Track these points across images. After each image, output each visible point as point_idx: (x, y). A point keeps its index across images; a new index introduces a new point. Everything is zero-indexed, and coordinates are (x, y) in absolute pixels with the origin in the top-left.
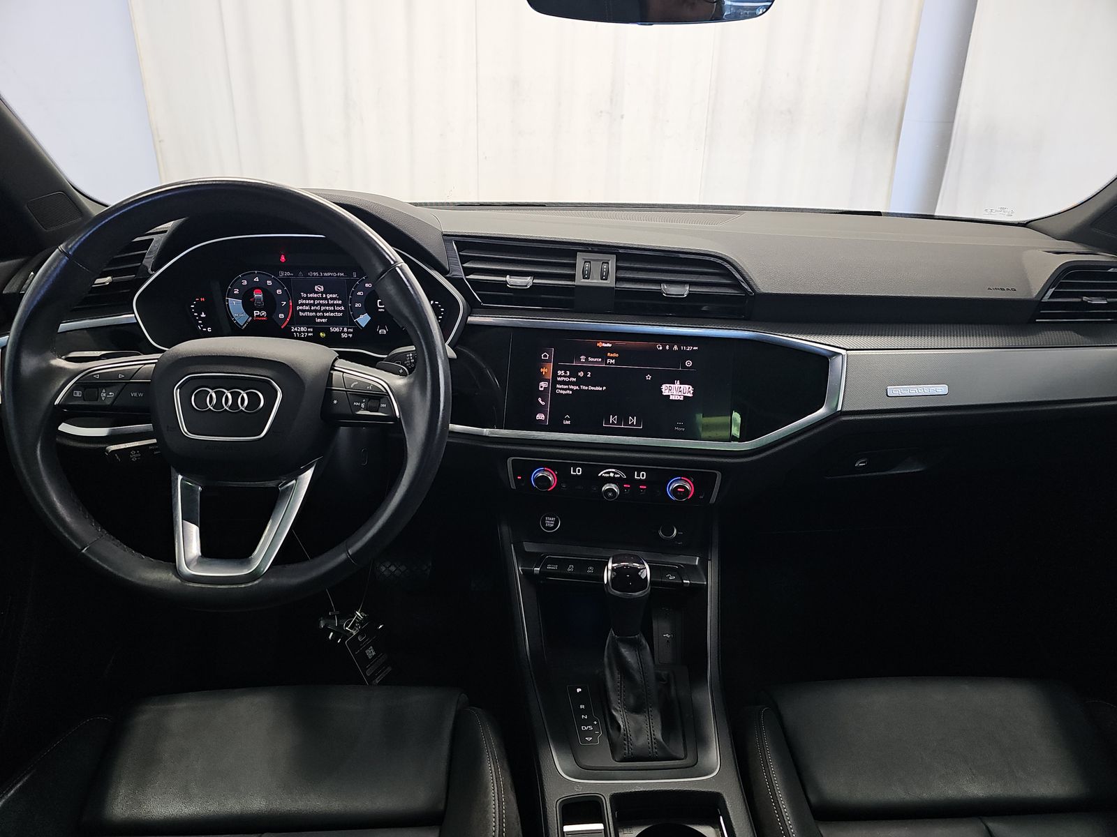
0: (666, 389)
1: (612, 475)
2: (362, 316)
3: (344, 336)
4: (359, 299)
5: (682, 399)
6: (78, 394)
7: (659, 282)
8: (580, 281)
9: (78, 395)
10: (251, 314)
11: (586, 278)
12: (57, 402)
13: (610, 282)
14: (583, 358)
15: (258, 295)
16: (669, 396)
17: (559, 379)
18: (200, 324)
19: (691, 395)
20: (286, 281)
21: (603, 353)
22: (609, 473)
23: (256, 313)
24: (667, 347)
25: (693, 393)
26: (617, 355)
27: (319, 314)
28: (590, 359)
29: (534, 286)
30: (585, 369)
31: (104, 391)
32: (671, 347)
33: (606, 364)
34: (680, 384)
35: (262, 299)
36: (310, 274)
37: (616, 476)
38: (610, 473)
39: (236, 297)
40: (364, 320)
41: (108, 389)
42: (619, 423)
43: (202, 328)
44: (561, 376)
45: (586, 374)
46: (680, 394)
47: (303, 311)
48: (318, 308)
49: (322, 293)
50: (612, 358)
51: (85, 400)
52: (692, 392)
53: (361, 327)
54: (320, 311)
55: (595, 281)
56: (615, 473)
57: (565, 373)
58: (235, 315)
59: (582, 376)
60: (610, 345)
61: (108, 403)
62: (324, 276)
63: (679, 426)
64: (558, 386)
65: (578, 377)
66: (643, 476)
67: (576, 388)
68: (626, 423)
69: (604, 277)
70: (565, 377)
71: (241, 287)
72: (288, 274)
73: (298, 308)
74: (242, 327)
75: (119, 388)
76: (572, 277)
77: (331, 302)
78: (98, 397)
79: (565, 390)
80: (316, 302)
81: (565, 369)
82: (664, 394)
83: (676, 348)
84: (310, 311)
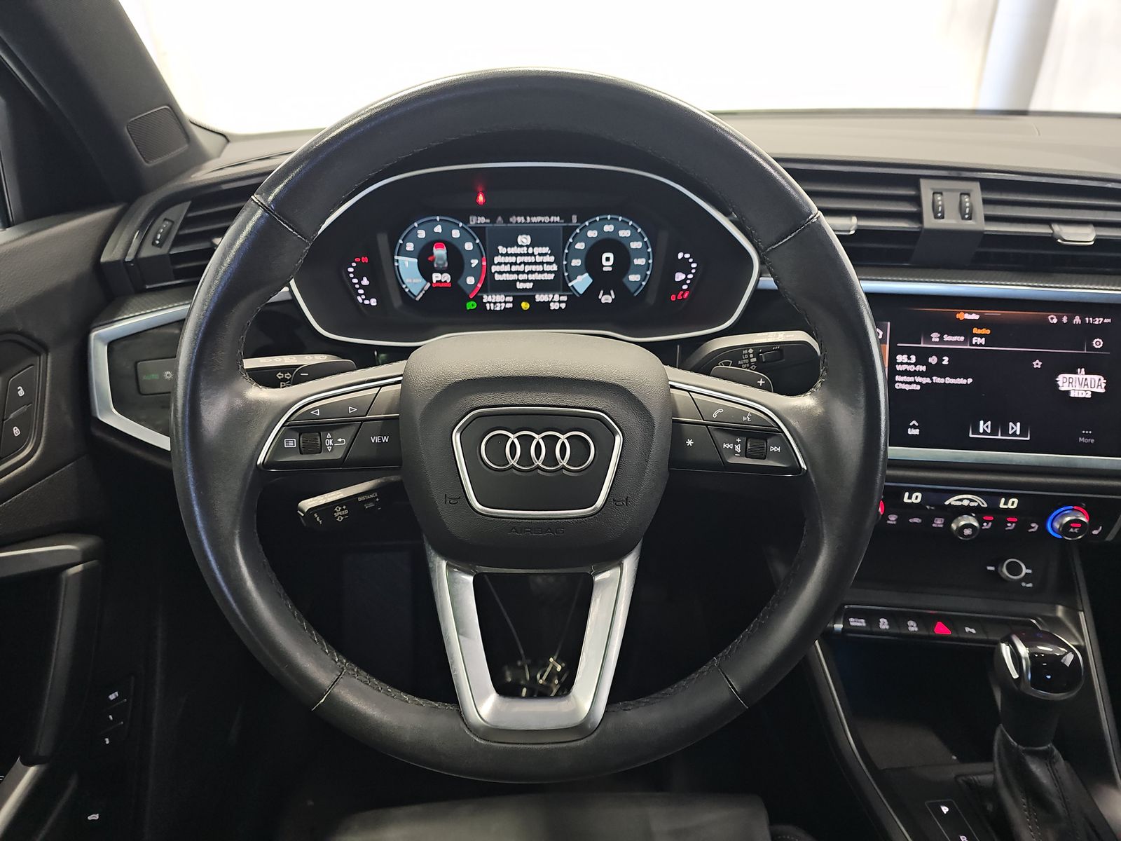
0: (1066, 382)
1: (966, 503)
2: (580, 278)
3: (554, 306)
4: (577, 254)
5: (1089, 396)
6: (291, 443)
7: (1048, 222)
8: (930, 222)
9: (291, 446)
10: (429, 279)
11: (940, 218)
12: (260, 461)
13: (977, 224)
14: (935, 337)
15: (440, 253)
16: (1068, 392)
17: (899, 368)
18: (360, 295)
19: (1103, 391)
20: (479, 231)
21: (966, 329)
22: (961, 500)
23: (436, 277)
24: (1065, 320)
25: (1105, 387)
26: (988, 332)
27: (522, 277)
28: (946, 338)
29: (859, 231)
30: (940, 353)
31: (329, 436)
32: (1071, 319)
33: (971, 345)
34: (1086, 374)
35: (445, 257)
36: (513, 219)
37: (972, 504)
38: (965, 500)
39: (409, 254)
40: (582, 283)
41: (334, 432)
42: (994, 432)
43: (363, 300)
44: (902, 363)
45: (940, 360)
46: (1086, 388)
47: (501, 273)
48: (521, 268)
49: (528, 246)
50: (981, 336)
51: (301, 453)
52: (1104, 385)
53: (579, 293)
54: (523, 272)
55: (952, 222)
56: (971, 500)
57: (909, 358)
58: (406, 280)
59: (934, 363)
60: (977, 317)
61: (338, 455)
62: (531, 222)
63: (1087, 436)
64: (898, 378)
65: (929, 365)
66: (1013, 503)
67: (926, 380)
68: (1005, 432)
69: (966, 214)
70: (907, 364)
71: (416, 240)
72: (482, 220)
73: (494, 269)
74: (416, 297)
75: (353, 430)
76: (918, 217)
77: (539, 259)
78: (320, 449)
79: (910, 383)
80: (520, 259)
81: (908, 352)
82: (1062, 389)
83: (1077, 320)
84: (510, 272)
